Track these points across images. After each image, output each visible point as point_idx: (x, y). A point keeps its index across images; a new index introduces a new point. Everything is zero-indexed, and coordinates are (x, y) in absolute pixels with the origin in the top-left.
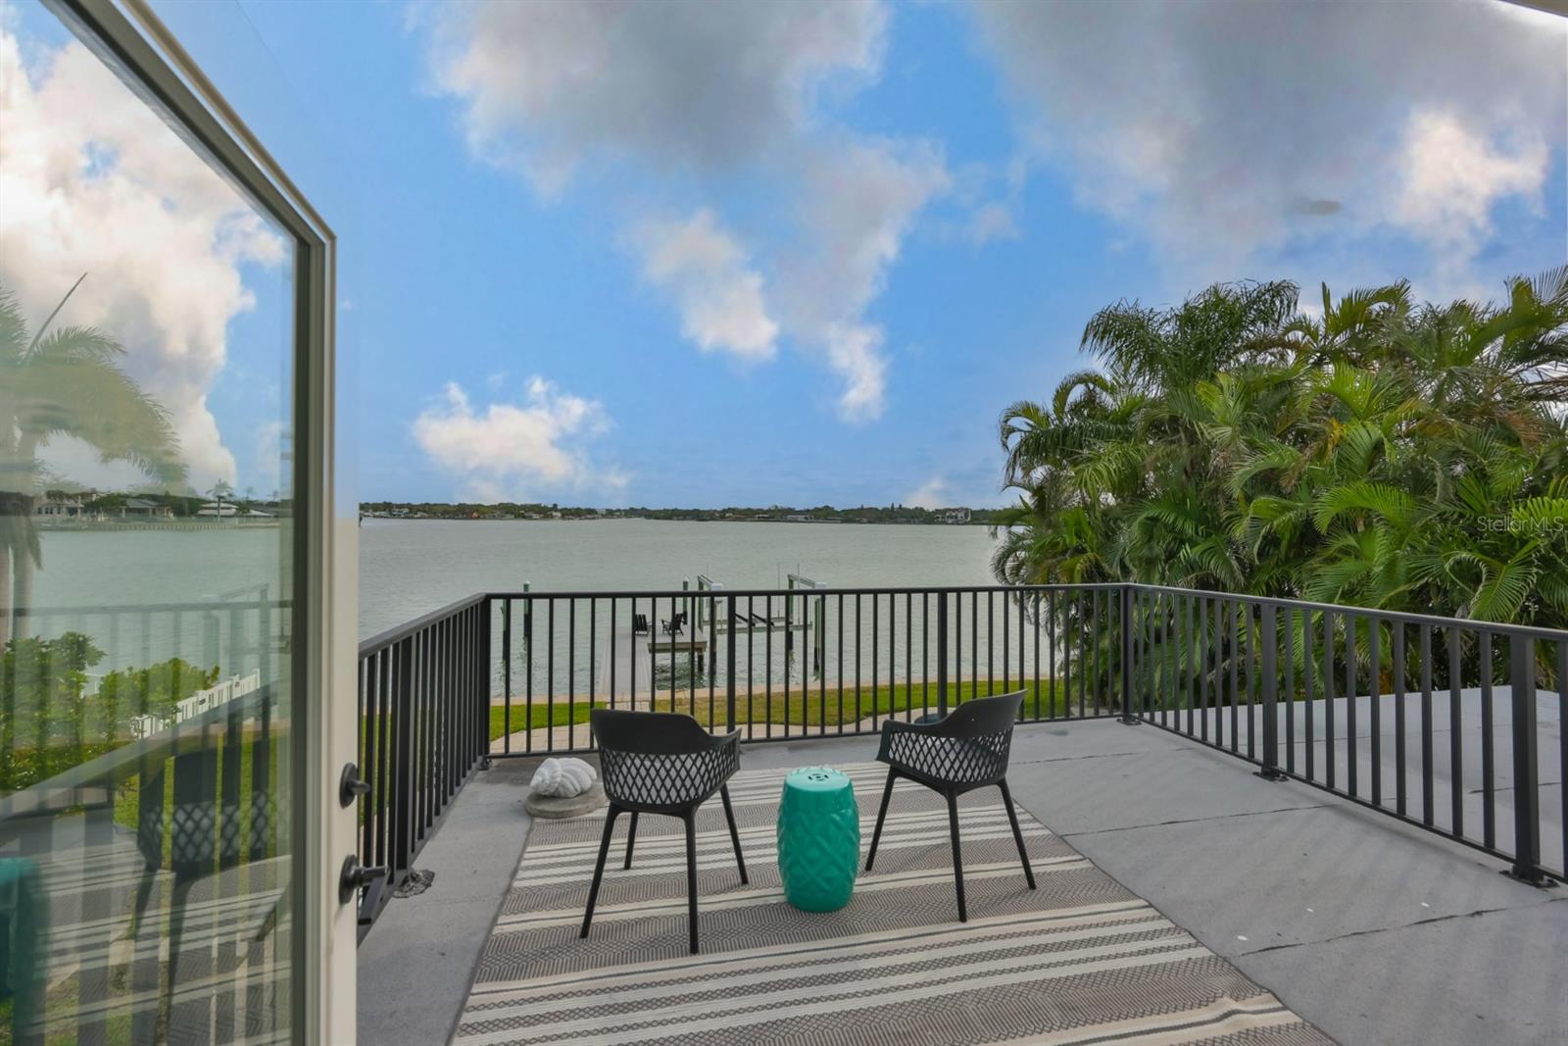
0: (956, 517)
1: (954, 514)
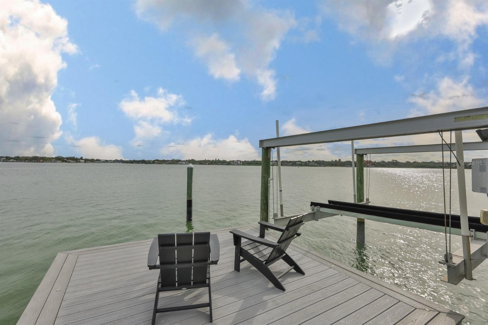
0: (237, 163)
1: (237, 162)
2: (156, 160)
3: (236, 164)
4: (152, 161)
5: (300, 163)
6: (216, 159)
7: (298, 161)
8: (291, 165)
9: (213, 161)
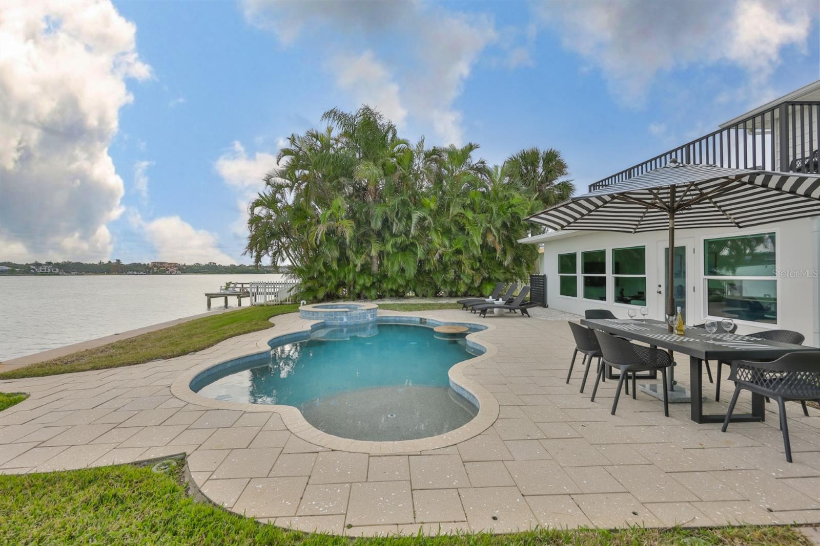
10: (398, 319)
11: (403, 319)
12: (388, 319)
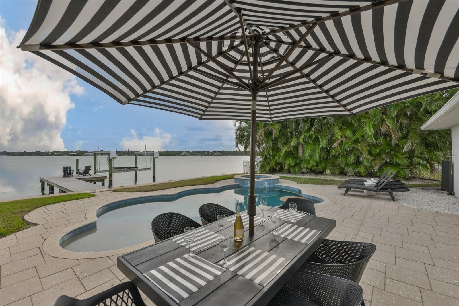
2: (56, 151)
3: (149, 155)
4: (50, 153)
5: (207, 153)
6: (128, 150)
7: (206, 152)
8: (200, 155)
9: (125, 152)
10: (287, 188)
11: (290, 188)
12: (282, 187)
